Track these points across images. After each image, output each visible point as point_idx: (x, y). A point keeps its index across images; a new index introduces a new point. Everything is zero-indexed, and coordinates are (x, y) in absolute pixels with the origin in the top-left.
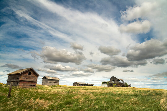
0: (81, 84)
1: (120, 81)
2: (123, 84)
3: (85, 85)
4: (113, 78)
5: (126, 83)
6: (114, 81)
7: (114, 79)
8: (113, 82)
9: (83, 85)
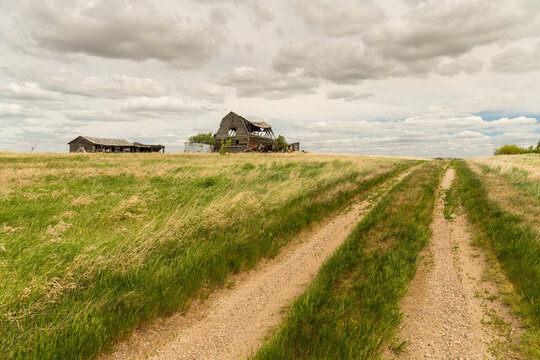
0: (107, 147)
1: (258, 129)
2: (268, 140)
3: (121, 149)
4: (232, 121)
5: (281, 138)
6: (234, 129)
7: (236, 124)
8: (232, 133)
9: (113, 149)
